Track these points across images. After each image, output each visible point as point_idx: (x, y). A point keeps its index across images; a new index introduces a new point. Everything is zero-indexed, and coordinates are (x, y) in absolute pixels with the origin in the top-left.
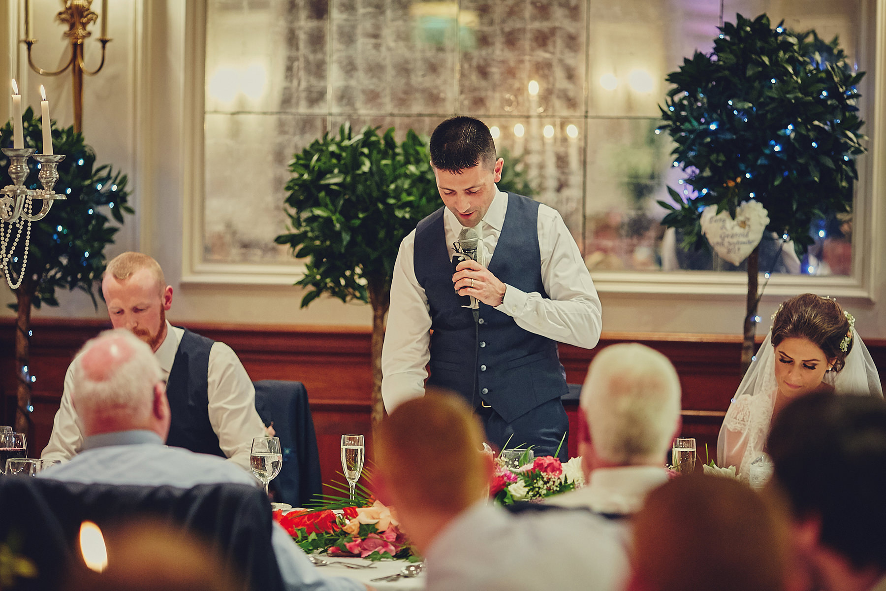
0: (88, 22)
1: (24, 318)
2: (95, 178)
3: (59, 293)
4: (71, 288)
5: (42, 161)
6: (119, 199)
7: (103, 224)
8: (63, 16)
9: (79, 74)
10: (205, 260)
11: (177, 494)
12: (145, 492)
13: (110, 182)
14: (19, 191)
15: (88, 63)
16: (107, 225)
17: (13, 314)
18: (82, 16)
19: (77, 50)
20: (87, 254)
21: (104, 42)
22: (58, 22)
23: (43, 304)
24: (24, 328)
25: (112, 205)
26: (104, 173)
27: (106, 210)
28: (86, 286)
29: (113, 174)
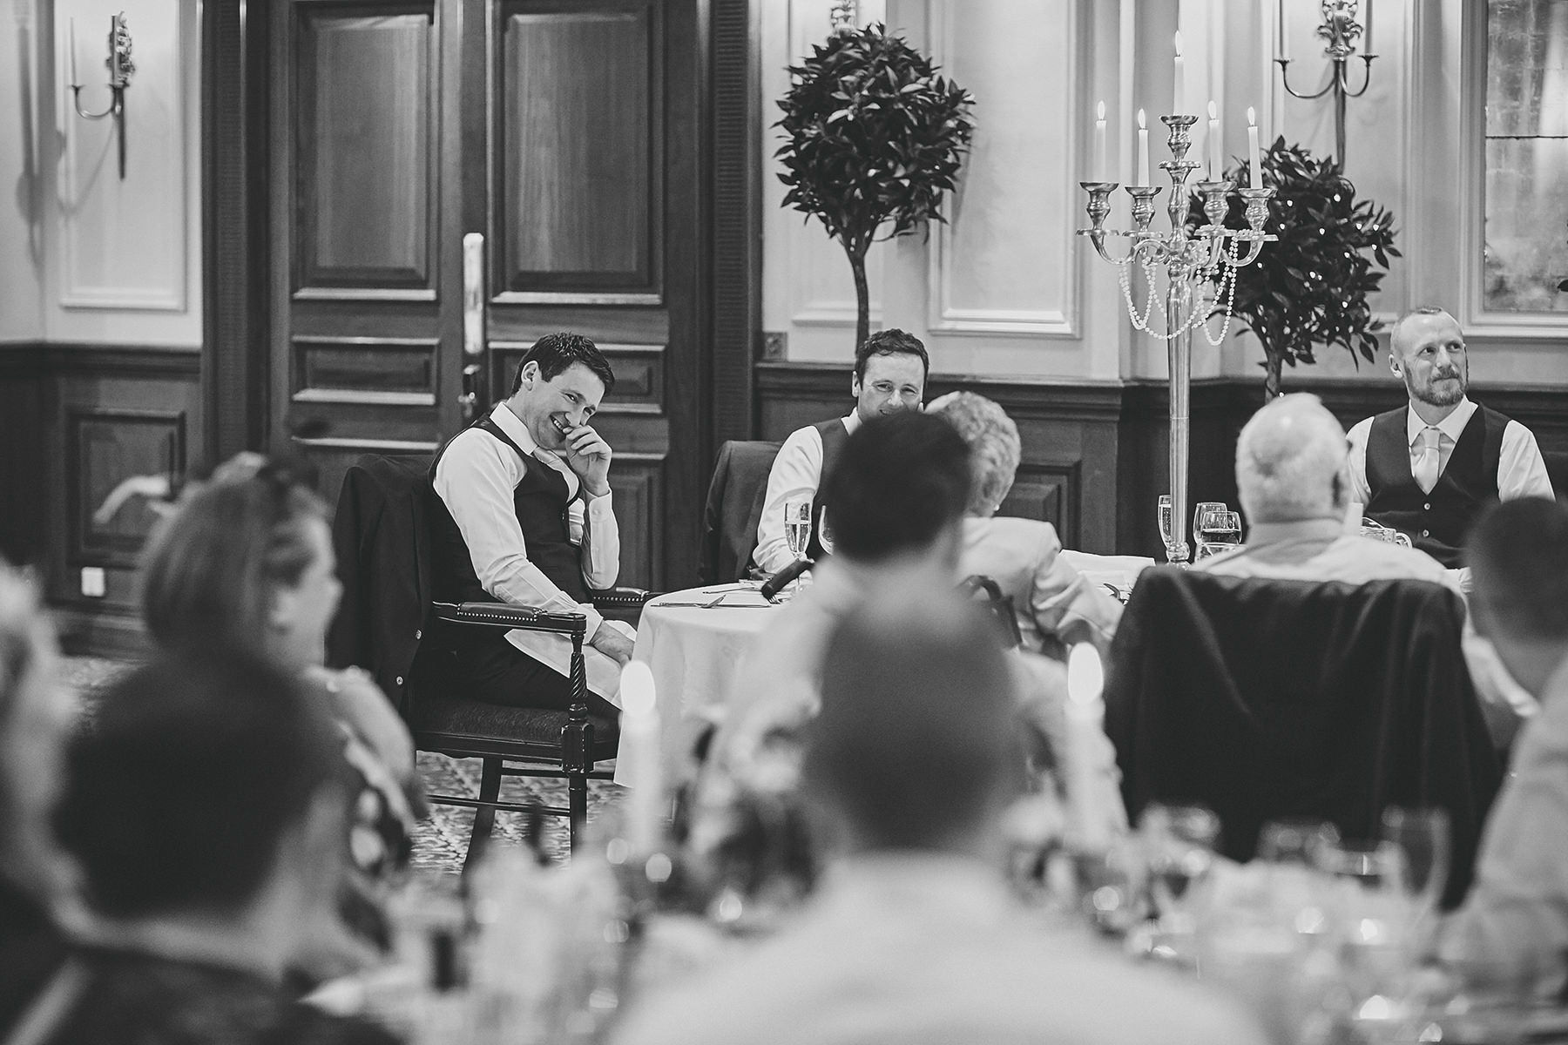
0: (1352, 36)
1: (1274, 378)
2: (1355, 216)
3: (1316, 348)
4: (1329, 344)
5: (1249, 196)
6: (1382, 239)
7: (1366, 268)
8: (1323, 30)
9: (1342, 96)
10: (1486, 310)
11: (1347, 591)
12: (1309, 589)
13: (1372, 220)
14: (1215, 232)
15: (1351, 84)
16: (1369, 271)
17: (1262, 373)
18: (1345, 30)
19: (1339, 67)
20: (1345, 305)
21: (1368, 59)
22: (1319, 36)
23: (1298, 361)
24: (1273, 390)
25: (1374, 247)
26: (1364, 210)
27: (1368, 253)
28: (1344, 341)
29: (1375, 212)
